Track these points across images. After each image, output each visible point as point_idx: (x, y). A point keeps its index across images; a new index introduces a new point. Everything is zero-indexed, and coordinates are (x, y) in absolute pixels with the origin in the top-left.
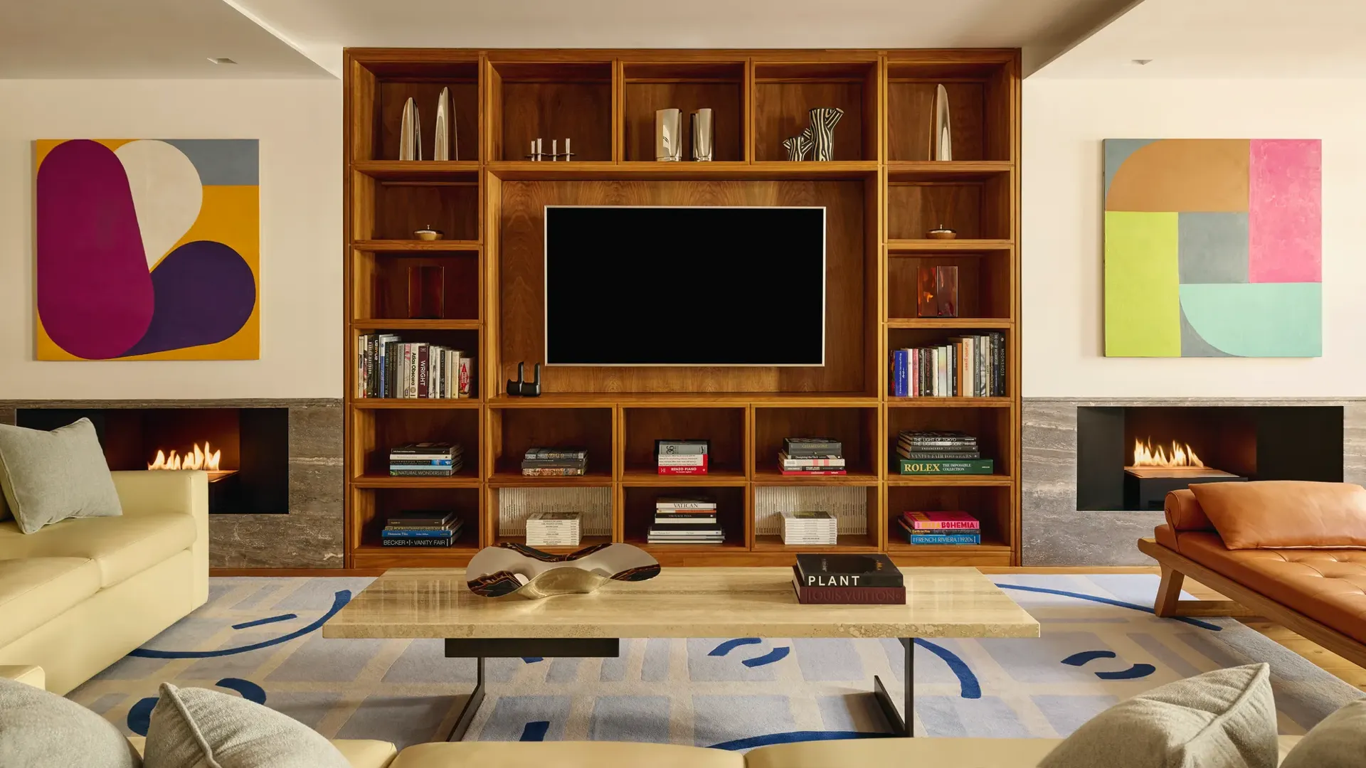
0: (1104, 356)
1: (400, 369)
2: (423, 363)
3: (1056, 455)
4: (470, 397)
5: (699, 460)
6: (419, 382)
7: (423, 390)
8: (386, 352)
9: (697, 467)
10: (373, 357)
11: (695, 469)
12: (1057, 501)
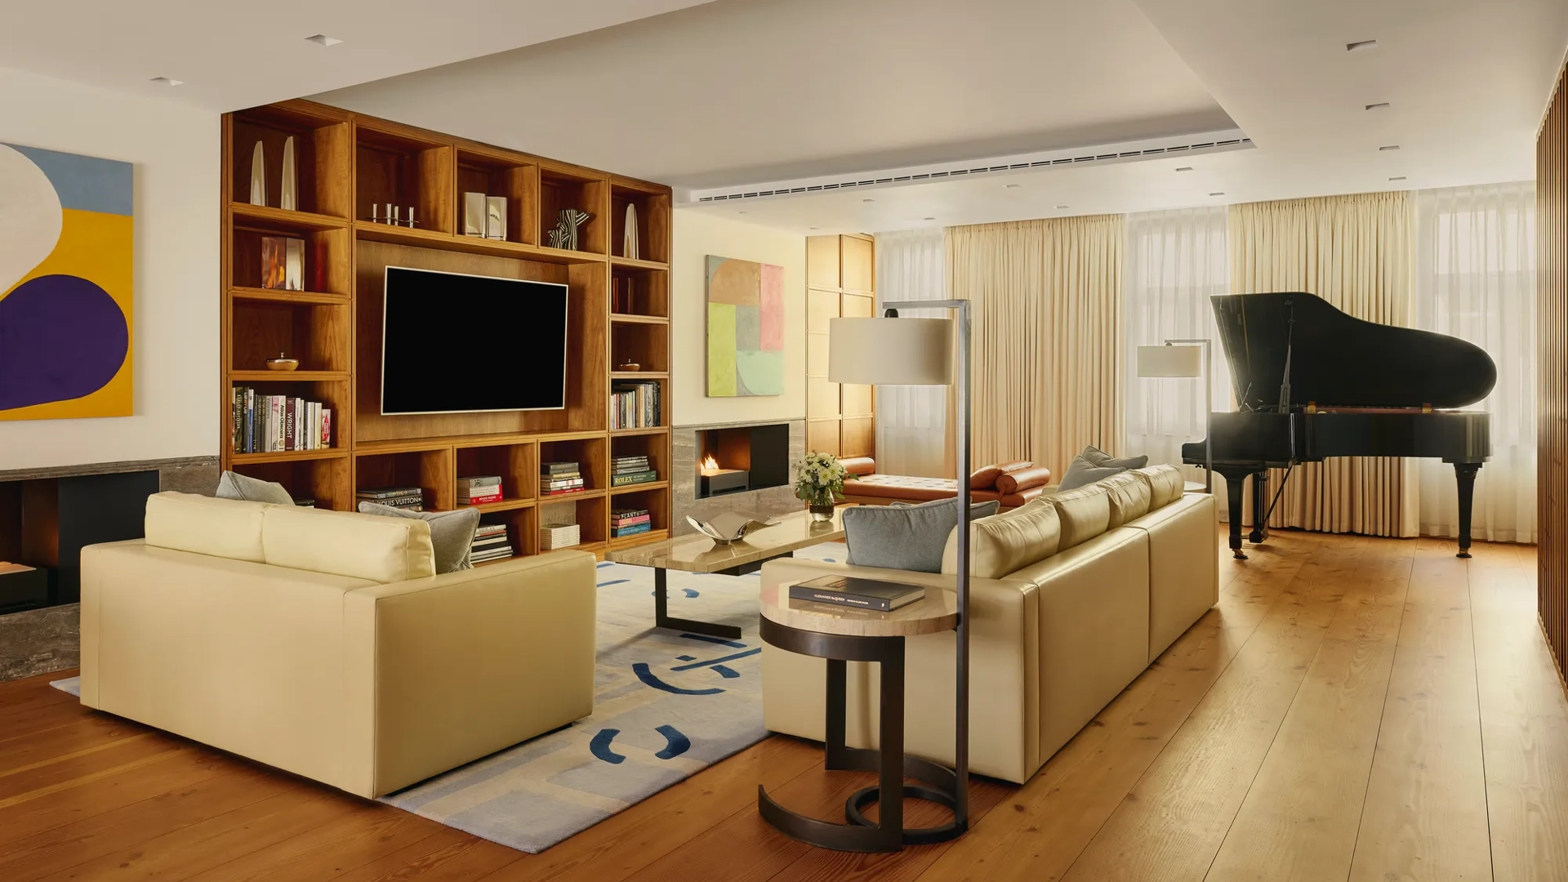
0: (707, 396)
1: (268, 421)
2: (290, 415)
3: (687, 463)
4: (331, 447)
5: (495, 490)
6: (286, 435)
7: (290, 442)
8: (254, 405)
9: (496, 495)
10: (242, 410)
11: (494, 497)
12: (686, 494)
